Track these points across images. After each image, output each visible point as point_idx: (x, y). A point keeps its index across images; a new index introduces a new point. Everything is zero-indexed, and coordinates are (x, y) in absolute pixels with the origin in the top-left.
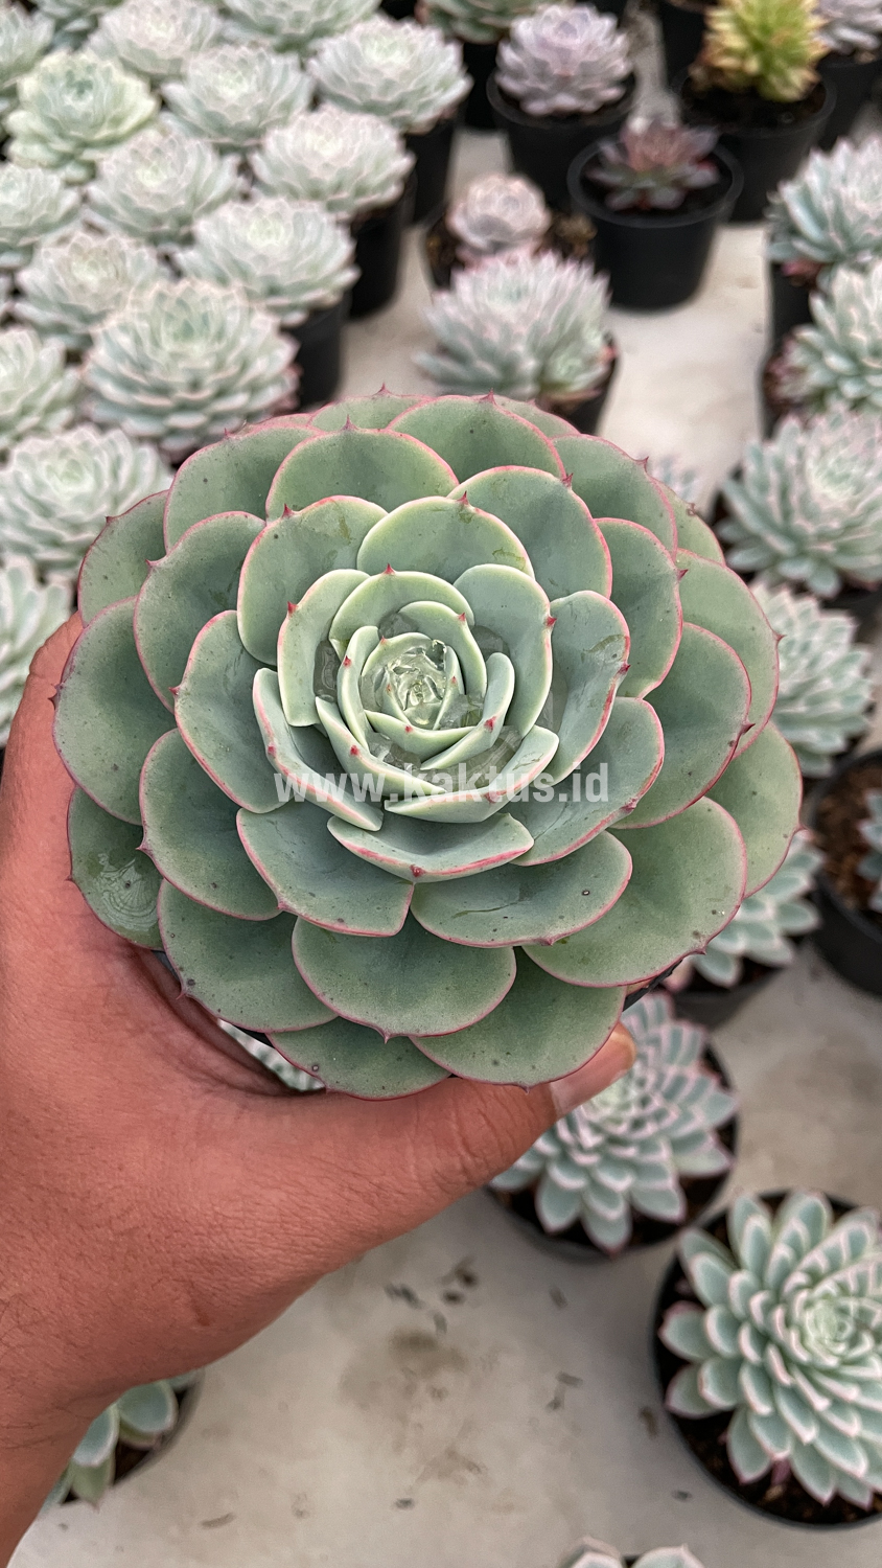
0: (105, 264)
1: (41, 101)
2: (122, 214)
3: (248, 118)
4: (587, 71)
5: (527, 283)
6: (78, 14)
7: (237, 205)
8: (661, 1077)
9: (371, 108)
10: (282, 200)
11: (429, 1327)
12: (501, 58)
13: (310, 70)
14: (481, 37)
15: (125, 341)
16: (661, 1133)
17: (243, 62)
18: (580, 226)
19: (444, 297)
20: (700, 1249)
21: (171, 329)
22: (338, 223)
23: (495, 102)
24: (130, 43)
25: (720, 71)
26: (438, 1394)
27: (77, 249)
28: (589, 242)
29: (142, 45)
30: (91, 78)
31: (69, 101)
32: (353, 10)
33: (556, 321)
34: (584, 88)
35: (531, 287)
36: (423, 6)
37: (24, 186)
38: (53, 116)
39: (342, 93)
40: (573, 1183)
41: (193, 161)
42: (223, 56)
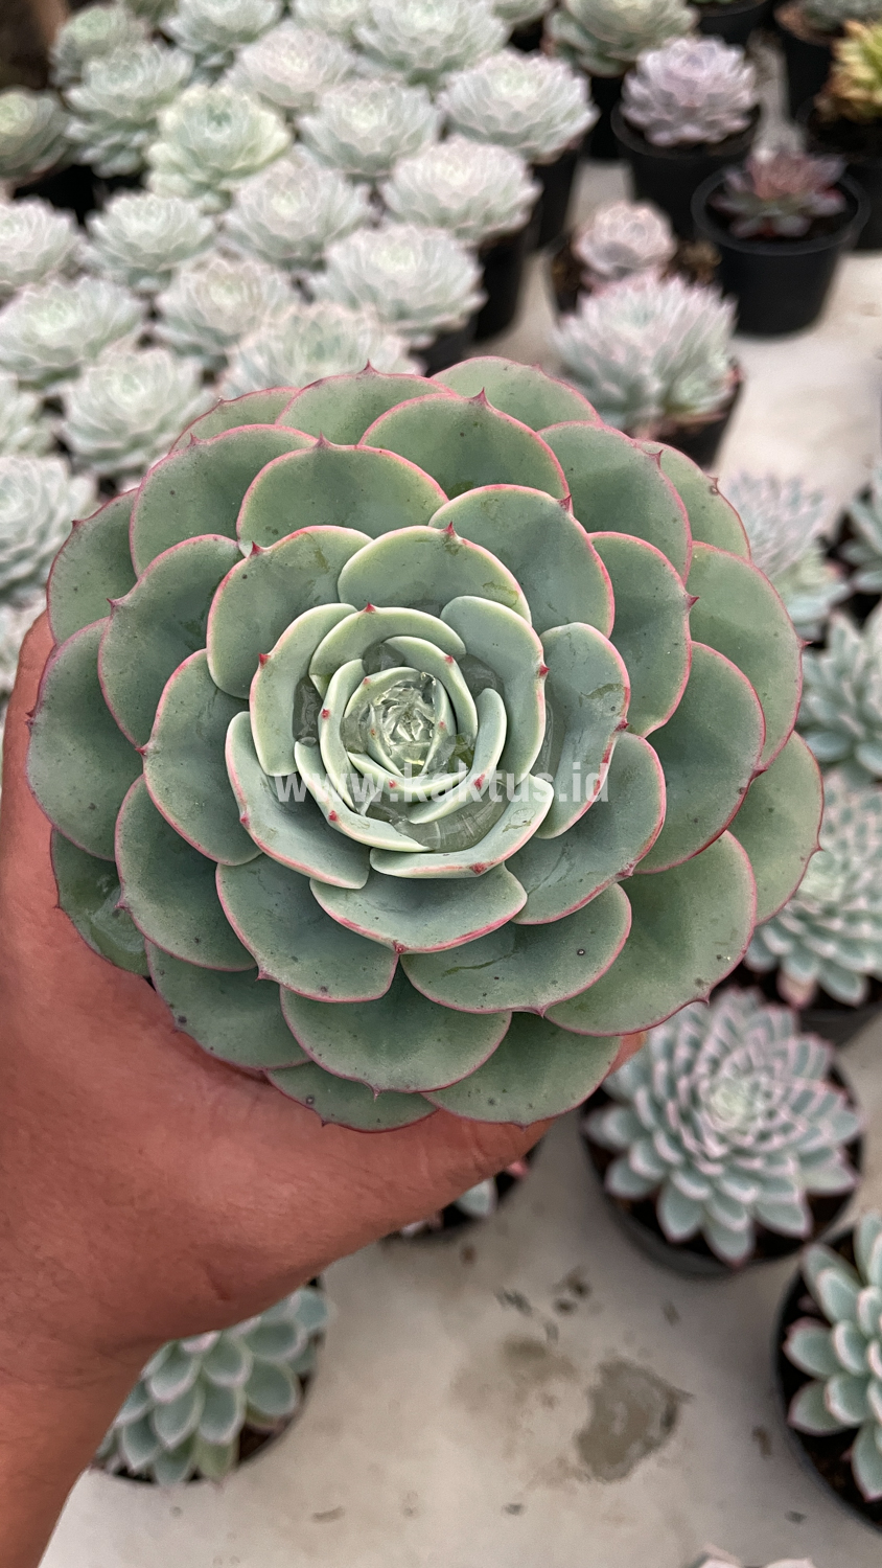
0: (240, 290)
1: (181, 134)
2: (256, 240)
3: (378, 149)
4: (713, 101)
5: (654, 308)
6: (214, 48)
7: (369, 233)
8: (788, 1091)
9: (500, 139)
10: (412, 227)
11: (539, 1334)
12: (627, 90)
13: (439, 102)
14: (607, 70)
15: (260, 361)
16: (790, 1146)
17: (375, 96)
18: (705, 253)
19: (572, 321)
20: (824, 1266)
21: (306, 350)
22: (466, 250)
23: (620, 133)
24: (266, 78)
25: (847, 102)
26: (549, 1402)
27: (215, 275)
28: (715, 268)
29: (278, 80)
30: (229, 111)
31: (208, 133)
32: (482, 44)
33: (683, 346)
34: (709, 118)
35: (658, 311)
36: (550, 40)
37: (164, 214)
38: (192, 146)
39: (471, 124)
40: (697, 1191)
41: (325, 191)
42: (356, 90)
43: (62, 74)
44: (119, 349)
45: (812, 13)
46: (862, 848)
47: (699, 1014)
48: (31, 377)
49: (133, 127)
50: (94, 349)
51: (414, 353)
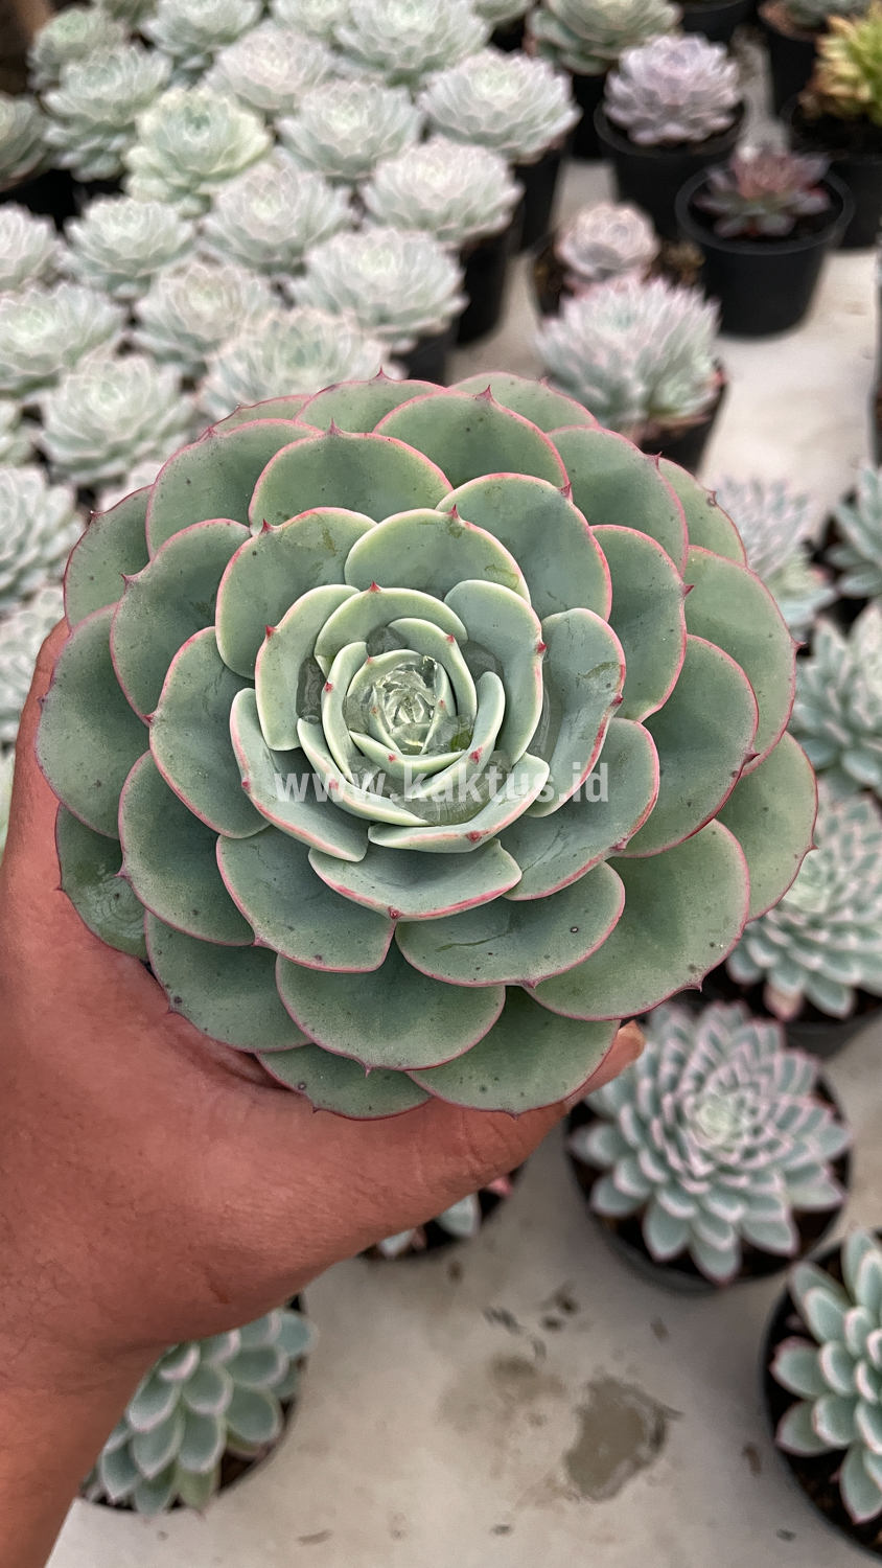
0: (220, 295)
1: (159, 137)
2: (236, 245)
3: (359, 151)
4: (696, 100)
5: (636, 311)
6: (193, 51)
7: (349, 236)
8: (774, 1106)
9: (481, 140)
10: (393, 230)
11: (528, 1353)
12: (610, 89)
13: (421, 103)
14: (588, 68)
15: (240, 368)
16: (775, 1163)
17: (355, 97)
18: (689, 253)
19: (554, 324)
20: (813, 1284)
21: (285, 356)
22: (449, 253)
23: (603, 132)
24: (245, 79)
25: (832, 98)
26: (537, 1421)
27: (194, 280)
28: (699, 269)
29: (258, 82)
30: (208, 114)
31: (186, 136)
32: (463, 44)
33: (665, 350)
34: (693, 117)
35: (641, 314)
36: (532, 38)
37: (142, 219)
38: (171, 150)
39: (453, 125)
40: (682, 1210)
41: (305, 194)
42: (336, 92)
43: (39, 79)
44: (97, 357)
45: (795, 9)
46: (848, 859)
47: (685, 1030)
48: (10, 386)
49: (112, 131)
50: (73, 357)
51: (395, 358)
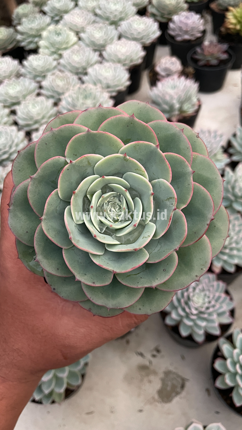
0: (64, 80)
1: (48, 38)
2: (68, 67)
3: (101, 42)
4: (193, 29)
6: (57, 15)
7: (99, 65)
8: (214, 296)
9: (135, 39)
10: (111, 63)
11: (147, 363)
12: (169, 26)
13: (118, 29)
14: (164, 21)
15: (70, 100)
16: (215, 311)
17: (101, 28)
18: (191, 70)
19: (154, 88)
20: (224, 343)
21: (82, 97)
22: (126, 69)
23: (167, 37)
24: (71, 23)
25: (229, 29)
26: (150, 382)
27: (57, 76)
28: (193, 74)
29: (74, 23)
30: (61, 32)
31: (55, 38)
32: (130, 14)
33: (185, 95)
34: (192, 33)
35: (178, 85)
36: (148, 12)
37: (43, 60)
38: (51, 42)
39: (127, 36)
40: (190, 323)
41: (87, 54)
42: (95, 26)
43: (15, 22)
44: (31, 97)
45: (220, 5)
46: (234, 230)
48: (7, 104)
49: (35, 36)
50: (24, 97)
51: (111, 97)
